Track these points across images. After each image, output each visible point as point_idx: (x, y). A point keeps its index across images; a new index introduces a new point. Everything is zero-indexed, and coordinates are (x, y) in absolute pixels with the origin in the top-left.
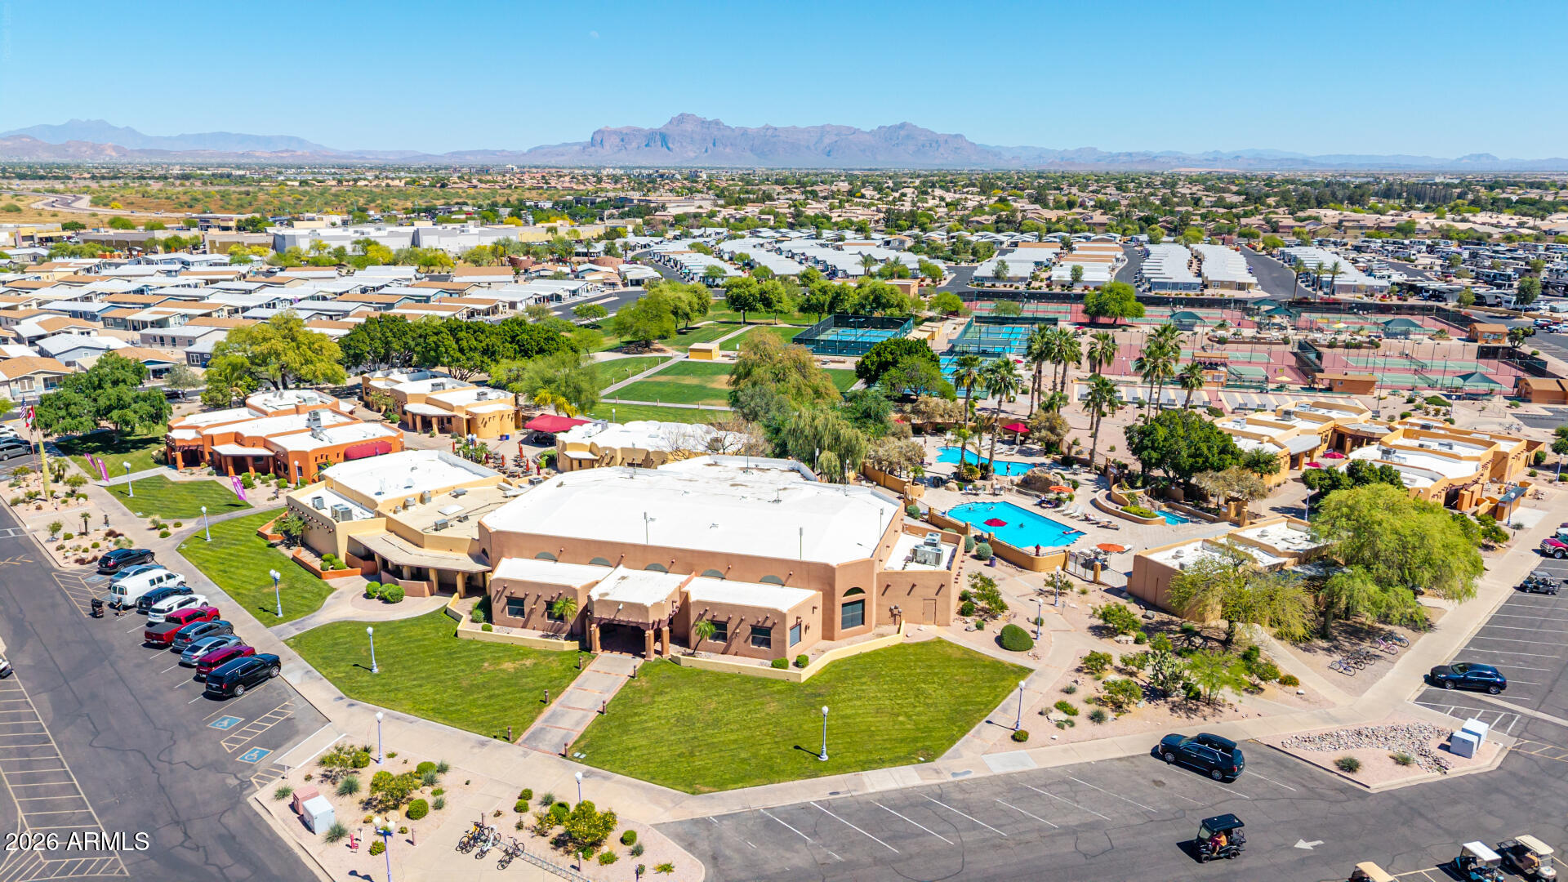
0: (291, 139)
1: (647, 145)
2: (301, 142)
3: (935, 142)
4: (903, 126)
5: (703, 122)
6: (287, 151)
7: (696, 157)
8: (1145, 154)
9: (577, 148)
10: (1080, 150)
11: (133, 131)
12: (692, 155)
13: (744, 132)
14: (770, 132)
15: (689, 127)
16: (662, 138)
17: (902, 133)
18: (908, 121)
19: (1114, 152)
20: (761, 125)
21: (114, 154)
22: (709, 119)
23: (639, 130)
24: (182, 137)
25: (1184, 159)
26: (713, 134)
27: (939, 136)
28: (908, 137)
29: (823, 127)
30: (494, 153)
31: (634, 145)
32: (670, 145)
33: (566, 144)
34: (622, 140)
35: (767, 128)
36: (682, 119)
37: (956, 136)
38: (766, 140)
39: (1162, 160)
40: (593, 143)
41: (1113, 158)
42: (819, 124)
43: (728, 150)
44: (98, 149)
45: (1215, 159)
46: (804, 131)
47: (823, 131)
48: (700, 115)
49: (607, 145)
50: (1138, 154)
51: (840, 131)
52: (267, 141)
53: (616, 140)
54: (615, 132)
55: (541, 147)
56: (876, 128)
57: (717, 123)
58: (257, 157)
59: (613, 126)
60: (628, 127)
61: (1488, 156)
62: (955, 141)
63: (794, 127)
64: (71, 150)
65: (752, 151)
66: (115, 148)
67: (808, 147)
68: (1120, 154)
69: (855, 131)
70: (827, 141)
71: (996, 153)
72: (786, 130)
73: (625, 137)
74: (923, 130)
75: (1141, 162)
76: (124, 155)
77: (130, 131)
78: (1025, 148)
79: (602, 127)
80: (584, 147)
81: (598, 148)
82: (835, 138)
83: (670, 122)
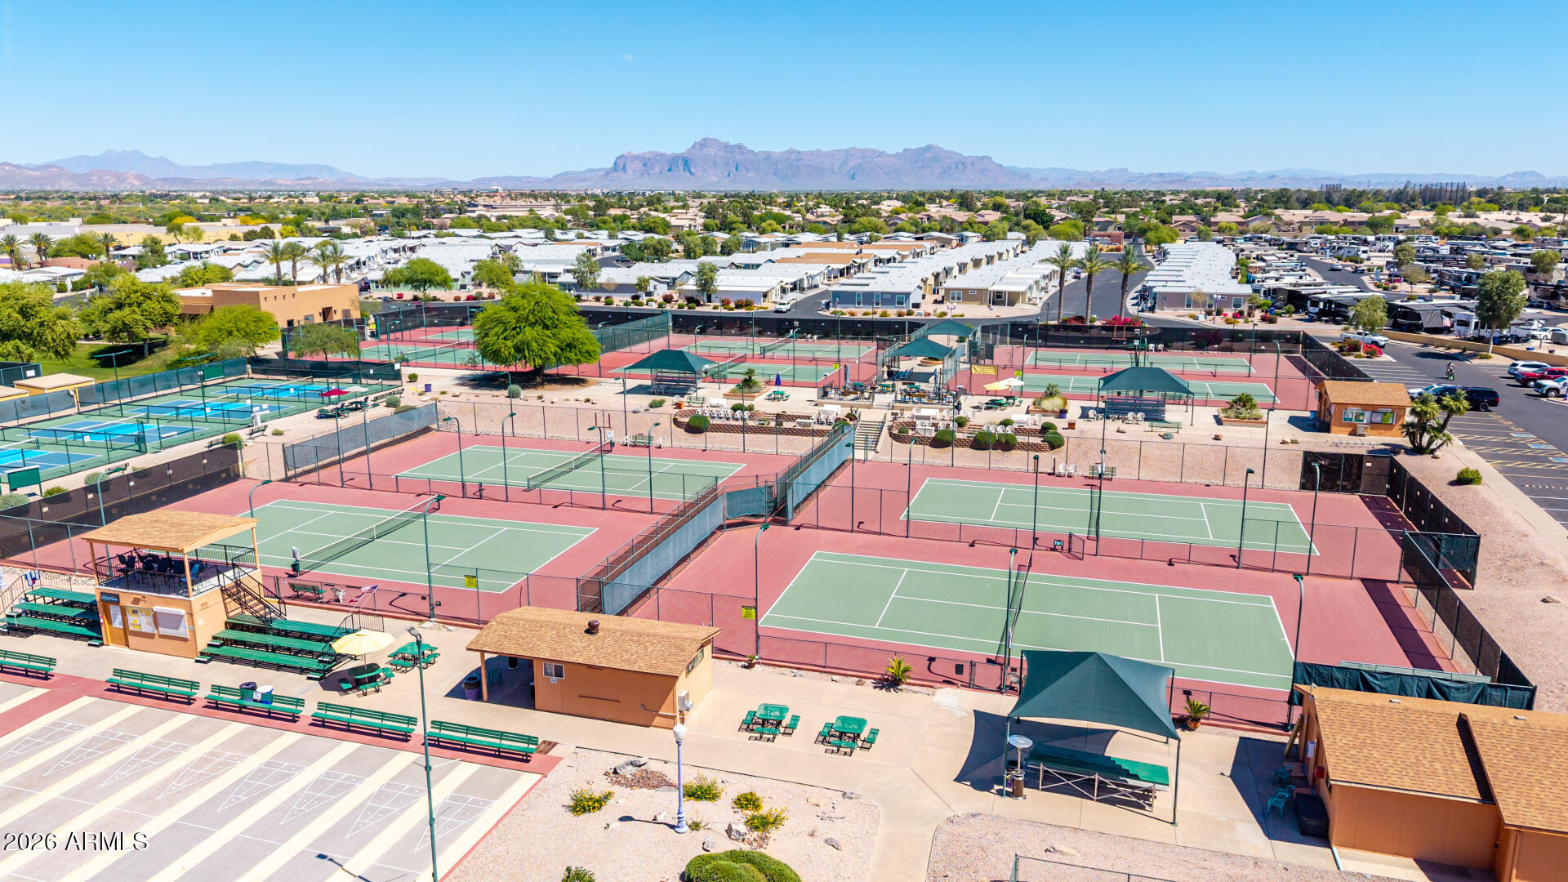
1: (669, 170)
2: (329, 168)
3: (962, 164)
4: (929, 148)
5: (727, 147)
6: (309, 178)
7: (719, 182)
8: (1177, 175)
9: (599, 173)
10: (1111, 171)
11: (166, 160)
12: (714, 179)
13: (768, 156)
14: (793, 156)
15: (711, 151)
16: (685, 162)
17: (929, 155)
18: (935, 143)
19: (1146, 173)
20: (784, 149)
21: (136, 182)
22: (732, 143)
23: (662, 155)
24: (215, 167)
25: (1217, 179)
26: (736, 157)
27: (966, 158)
28: (933, 159)
29: (848, 150)
30: (519, 179)
31: (657, 170)
32: (693, 170)
33: (591, 170)
34: (645, 165)
35: (791, 152)
36: (705, 143)
37: (983, 158)
38: (793, 162)
39: (1193, 180)
40: (615, 168)
41: (1145, 178)
42: (844, 146)
43: (750, 174)
44: (121, 178)
45: (1249, 179)
46: (827, 154)
47: (849, 153)
48: (723, 139)
49: (629, 171)
50: (1170, 174)
51: (865, 154)
52: (289, 168)
53: (638, 165)
54: (637, 157)
55: (566, 173)
56: (901, 150)
57: (740, 147)
58: (279, 185)
59: (636, 151)
60: (650, 152)
61: (1533, 173)
62: (982, 164)
63: (819, 151)
64: (94, 179)
65: (775, 174)
66: (139, 177)
67: (832, 171)
68: (1151, 175)
69: (881, 154)
70: (852, 164)
71: (1025, 175)
72: (810, 153)
73: (647, 162)
74: (950, 152)
75: (1171, 182)
76: (147, 184)
78: (1054, 170)
79: (625, 152)
80: (607, 173)
81: (621, 173)
82: (860, 161)
83: (693, 147)
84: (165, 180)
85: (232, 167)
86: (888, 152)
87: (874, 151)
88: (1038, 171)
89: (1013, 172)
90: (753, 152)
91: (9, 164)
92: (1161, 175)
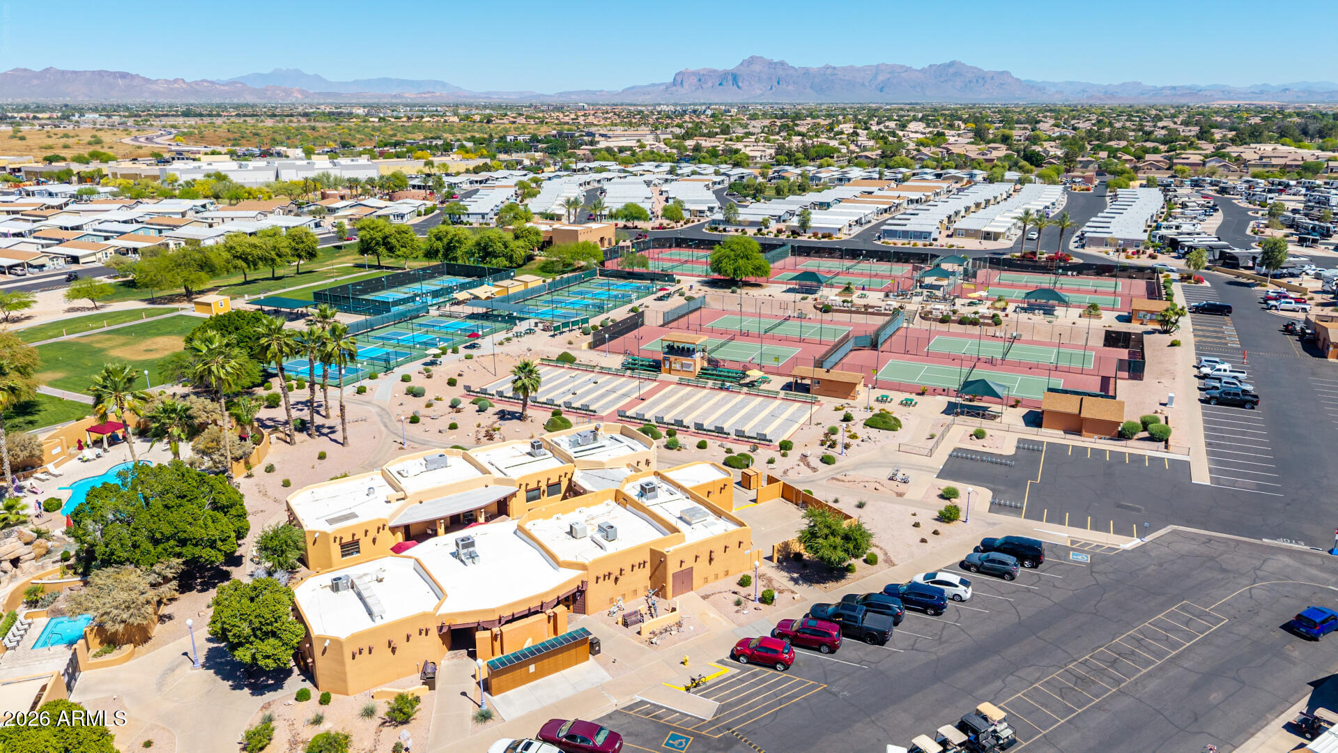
0: (437, 82)
1: (720, 84)
2: (444, 85)
3: (981, 78)
4: (952, 64)
5: (771, 64)
6: (429, 92)
7: (762, 94)
8: (1189, 88)
9: (662, 87)
10: (1124, 84)
11: (320, 77)
12: (759, 92)
13: (806, 72)
14: (829, 71)
15: (757, 68)
16: (733, 78)
17: (951, 70)
18: (958, 60)
19: (1159, 85)
20: (821, 65)
21: (299, 96)
22: (775, 60)
23: (715, 71)
24: (356, 82)
25: (1229, 93)
26: (778, 73)
27: (987, 73)
28: (955, 74)
29: (878, 66)
30: (594, 93)
31: (710, 84)
32: (740, 84)
33: (654, 85)
34: (700, 80)
35: (827, 67)
36: (752, 60)
37: (1003, 73)
38: (825, 78)
39: (1205, 93)
40: (674, 83)
41: (1157, 91)
42: (875, 63)
43: (790, 88)
44: (288, 93)
45: (1262, 92)
46: (859, 70)
47: (878, 69)
48: (768, 57)
49: (686, 85)
50: (1182, 87)
51: (893, 69)
52: (418, 84)
53: (694, 80)
54: (694, 73)
55: (633, 87)
56: (926, 66)
57: (782, 63)
58: (406, 98)
59: (692, 68)
60: (705, 69)
62: (1001, 78)
63: (852, 67)
64: (269, 93)
65: (811, 88)
66: (302, 92)
67: (863, 85)
68: (1163, 88)
69: (908, 69)
70: (881, 78)
71: (1041, 88)
72: (844, 69)
73: (701, 78)
74: (971, 67)
75: (1183, 95)
76: (307, 97)
77: (318, 78)
78: (1070, 83)
79: (683, 69)
80: (667, 87)
81: (678, 88)
82: (888, 76)
83: (742, 64)
84: (320, 94)
86: (914, 67)
87: (902, 67)
88: (1055, 85)
89: (1030, 86)
90: (793, 68)
91: (206, 81)
92: (1174, 88)
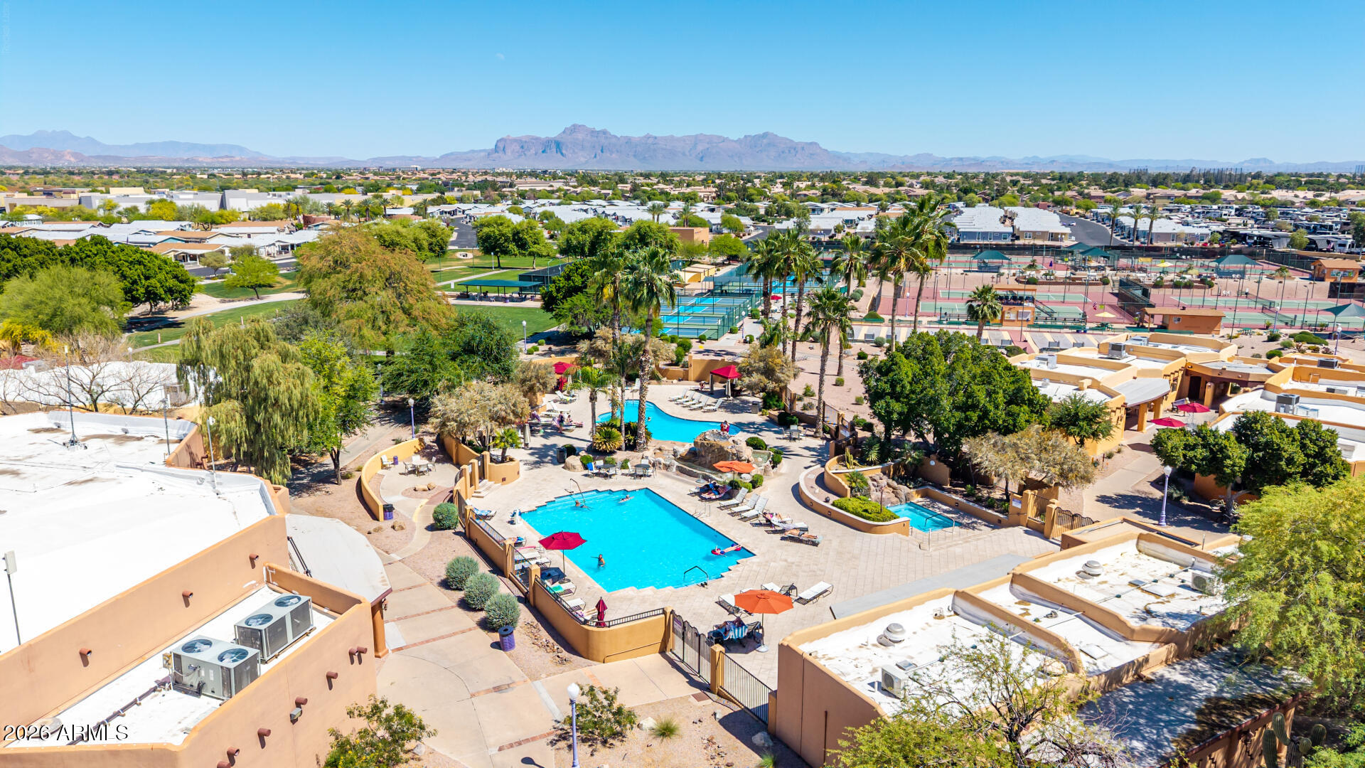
0: (233, 147)
1: (543, 152)
2: (241, 149)
3: (793, 149)
4: (765, 135)
5: (593, 133)
6: (227, 157)
7: (586, 162)
8: (974, 159)
9: (482, 154)
11: (93, 140)
12: (583, 160)
13: (628, 141)
14: (650, 141)
15: (580, 136)
16: (557, 145)
17: (765, 141)
18: (771, 131)
19: (948, 157)
20: (642, 134)
21: (72, 159)
22: (598, 129)
23: (537, 139)
24: (137, 146)
25: (1007, 163)
26: (601, 142)
27: (797, 144)
28: (770, 144)
29: (696, 136)
30: (411, 159)
31: (533, 151)
32: (564, 152)
33: (473, 151)
34: (522, 147)
35: (648, 137)
36: (575, 128)
37: (812, 144)
38: (648, 146)
39: (988, 164)
40: (496, 149)
41: (947, 162)
42: (693, 133)
43: (613, 156)
44: (58, 155)
45: (1033, 163)
46: (679, 139)
47: (697, 139)
48: (590, 126)
49: (509, 151)
51: (710, 139)
52: (212, 148)
53: (516, 147)
54: (515, 140)
55: (452, 154)
56: (742, 137)
57: (605, 132)
58: (202, 162)
59: (514, 135)
60: (526, 136)
61: (1265, 160)
62: (811, 148)
63: (672, 136)
64: (34, 156)
65: (635, 156)
66: (75, 155)
67: (684, 154)
68: (952, 159)
69: (724, 140)
70: (700, 148)
71: (846, 158)
72: (665, 139)
73: (524, 145)
74: (783, 138)
75: (970, 165)
76: (82, 161)
77: (89, 139)
78: (871, 154)
79: (504, 136)
80: (489, 154)
81: (501, 154)
82: (707, 146)
83: (564, 132)
84: (98, 157)
85: (152, 146)
86: (731, 138)
87: (720, 137)
88: (856, 155)
89: (837, 156)
90: (615, 137)
92: (961, 159)
